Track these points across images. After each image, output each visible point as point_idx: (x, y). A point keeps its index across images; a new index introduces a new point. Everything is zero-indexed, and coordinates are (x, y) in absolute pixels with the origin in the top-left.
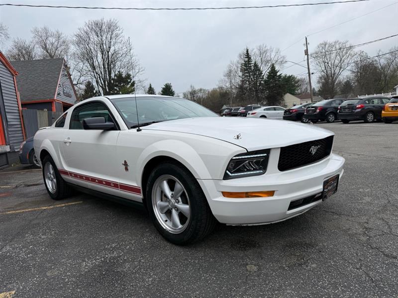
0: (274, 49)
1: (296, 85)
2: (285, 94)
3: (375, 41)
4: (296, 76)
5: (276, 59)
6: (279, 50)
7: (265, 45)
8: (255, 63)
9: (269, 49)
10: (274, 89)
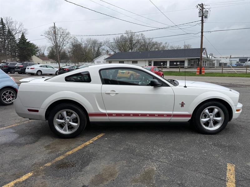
0: (18, 23)
1: (36, 50)
2: (32, 56)
3: (95, 35)
4: (35, 44)
5: (20, 29)
6: (22, 24)
7: (11, 18)
8: (9, 30)
9: (14, 21)
10: (25, 51)
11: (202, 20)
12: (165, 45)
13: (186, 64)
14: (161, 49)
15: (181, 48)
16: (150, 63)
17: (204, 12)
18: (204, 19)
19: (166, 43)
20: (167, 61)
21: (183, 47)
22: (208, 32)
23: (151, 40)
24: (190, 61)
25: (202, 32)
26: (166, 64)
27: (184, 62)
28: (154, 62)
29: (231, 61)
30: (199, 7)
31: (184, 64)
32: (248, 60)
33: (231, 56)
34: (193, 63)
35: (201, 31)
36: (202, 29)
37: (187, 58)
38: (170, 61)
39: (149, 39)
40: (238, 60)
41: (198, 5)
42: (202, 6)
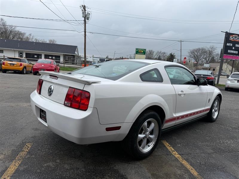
11: (85, 21)
12: (29, 37)
13: (62, 60)
14: (24, 40)
15: (46, 42)
16: (21, 55)
17: (86, 14)
18: (86, 20)
19: (30, 35)
20: (41, 54)
21: (48, 42)
22: (91, 33)
23: (13, 28)
24: (65, 56)
25: (85, 32)
26: (40, 57)
27: (59, 57)
28: (26, 53)
29: (94, 60)
30: (82, 7)
31: (60, 59)
32: (105, 60)
33: (93, 56)
34: (68, 59)
35: (84, 30)
36: (85, 29)
37: (62, 53)
38: (45, 55)
39: (11, 26)
40: (99, 59)
41: (82, 6)
42: (84, 7)
